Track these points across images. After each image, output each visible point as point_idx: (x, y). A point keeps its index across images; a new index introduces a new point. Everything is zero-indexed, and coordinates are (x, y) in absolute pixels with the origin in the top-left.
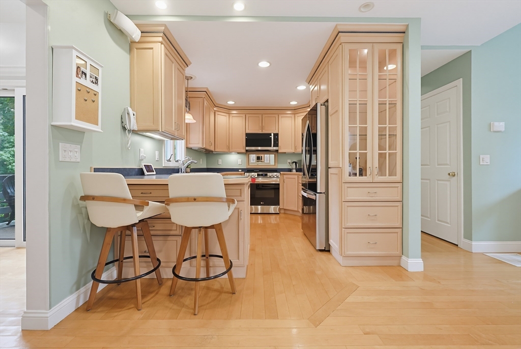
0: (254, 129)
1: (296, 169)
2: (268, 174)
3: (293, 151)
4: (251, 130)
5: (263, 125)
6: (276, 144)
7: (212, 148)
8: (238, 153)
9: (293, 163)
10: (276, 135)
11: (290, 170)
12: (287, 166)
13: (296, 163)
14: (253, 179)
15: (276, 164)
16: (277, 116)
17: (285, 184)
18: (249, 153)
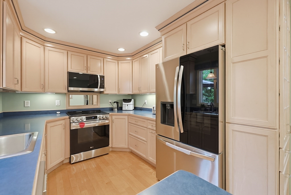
0: (79, 69)
1: (118, 108)
2: (98, 116)
3: (116, 92)
4: (75, 69)
5: (89, 65)
6: (102, 86)
7: (17, 88)
8: (56, 93)
9: (115, 102)
10: (102, 77)
11: (112, 109)
12: (108, 106)
13: (117, 103)
14: (82, 123)
15: (99, 104)
16: (102, 59)
17: (114, 124)
18: (70, 93)
